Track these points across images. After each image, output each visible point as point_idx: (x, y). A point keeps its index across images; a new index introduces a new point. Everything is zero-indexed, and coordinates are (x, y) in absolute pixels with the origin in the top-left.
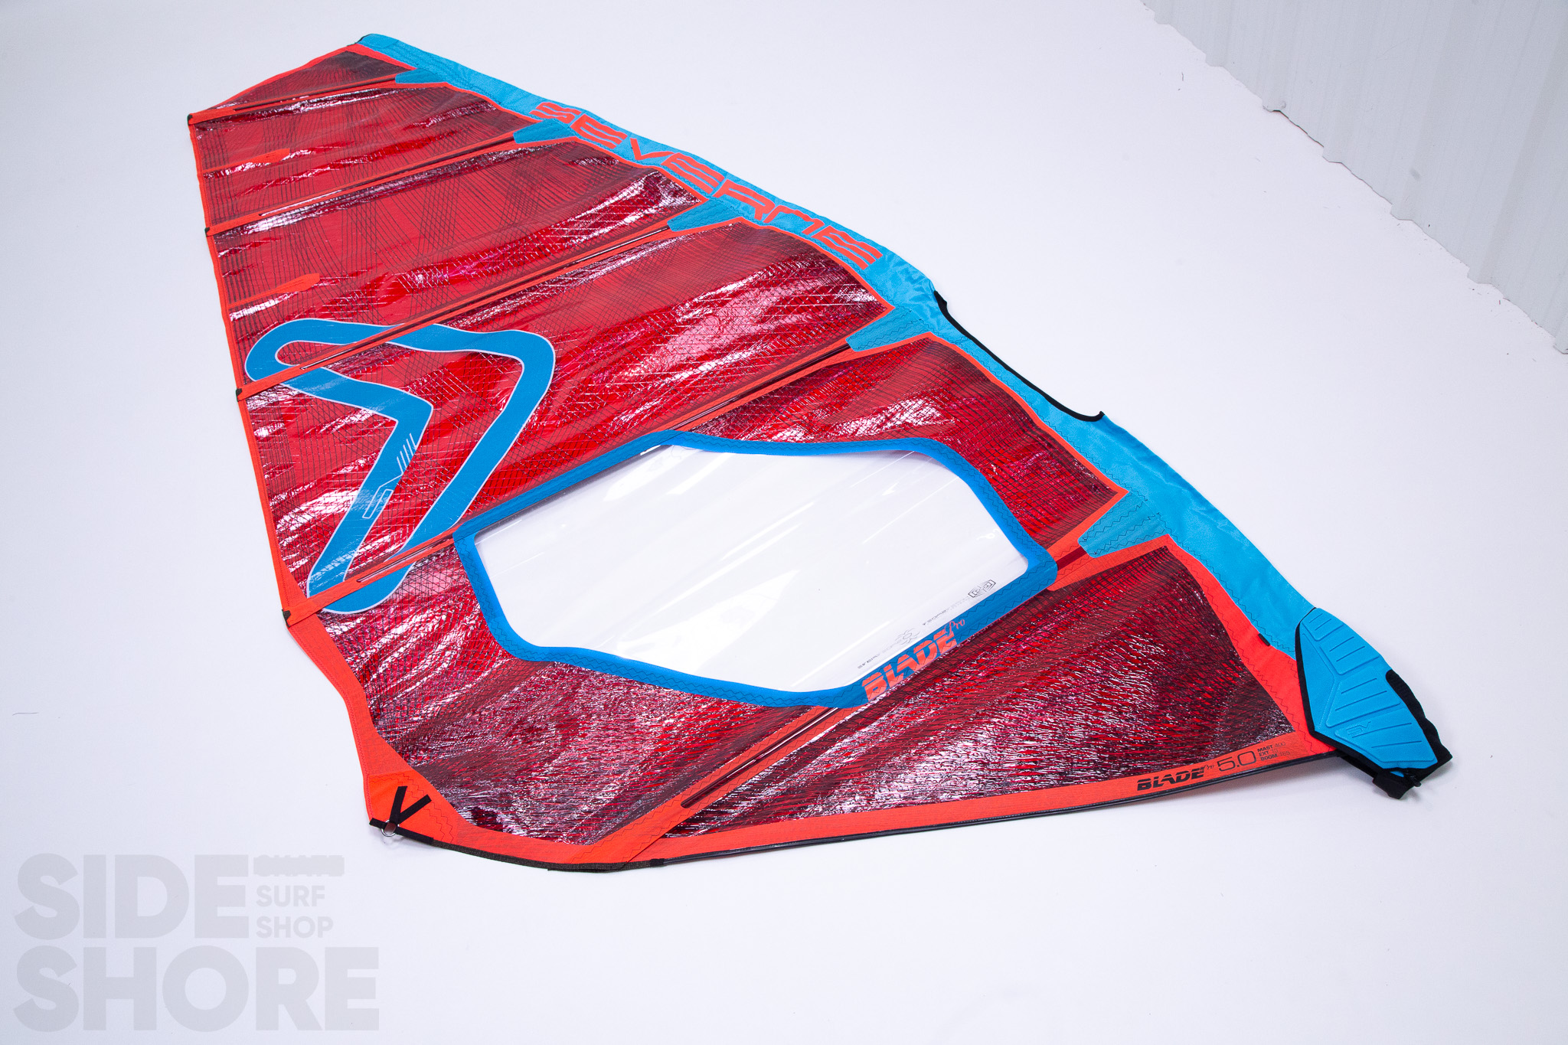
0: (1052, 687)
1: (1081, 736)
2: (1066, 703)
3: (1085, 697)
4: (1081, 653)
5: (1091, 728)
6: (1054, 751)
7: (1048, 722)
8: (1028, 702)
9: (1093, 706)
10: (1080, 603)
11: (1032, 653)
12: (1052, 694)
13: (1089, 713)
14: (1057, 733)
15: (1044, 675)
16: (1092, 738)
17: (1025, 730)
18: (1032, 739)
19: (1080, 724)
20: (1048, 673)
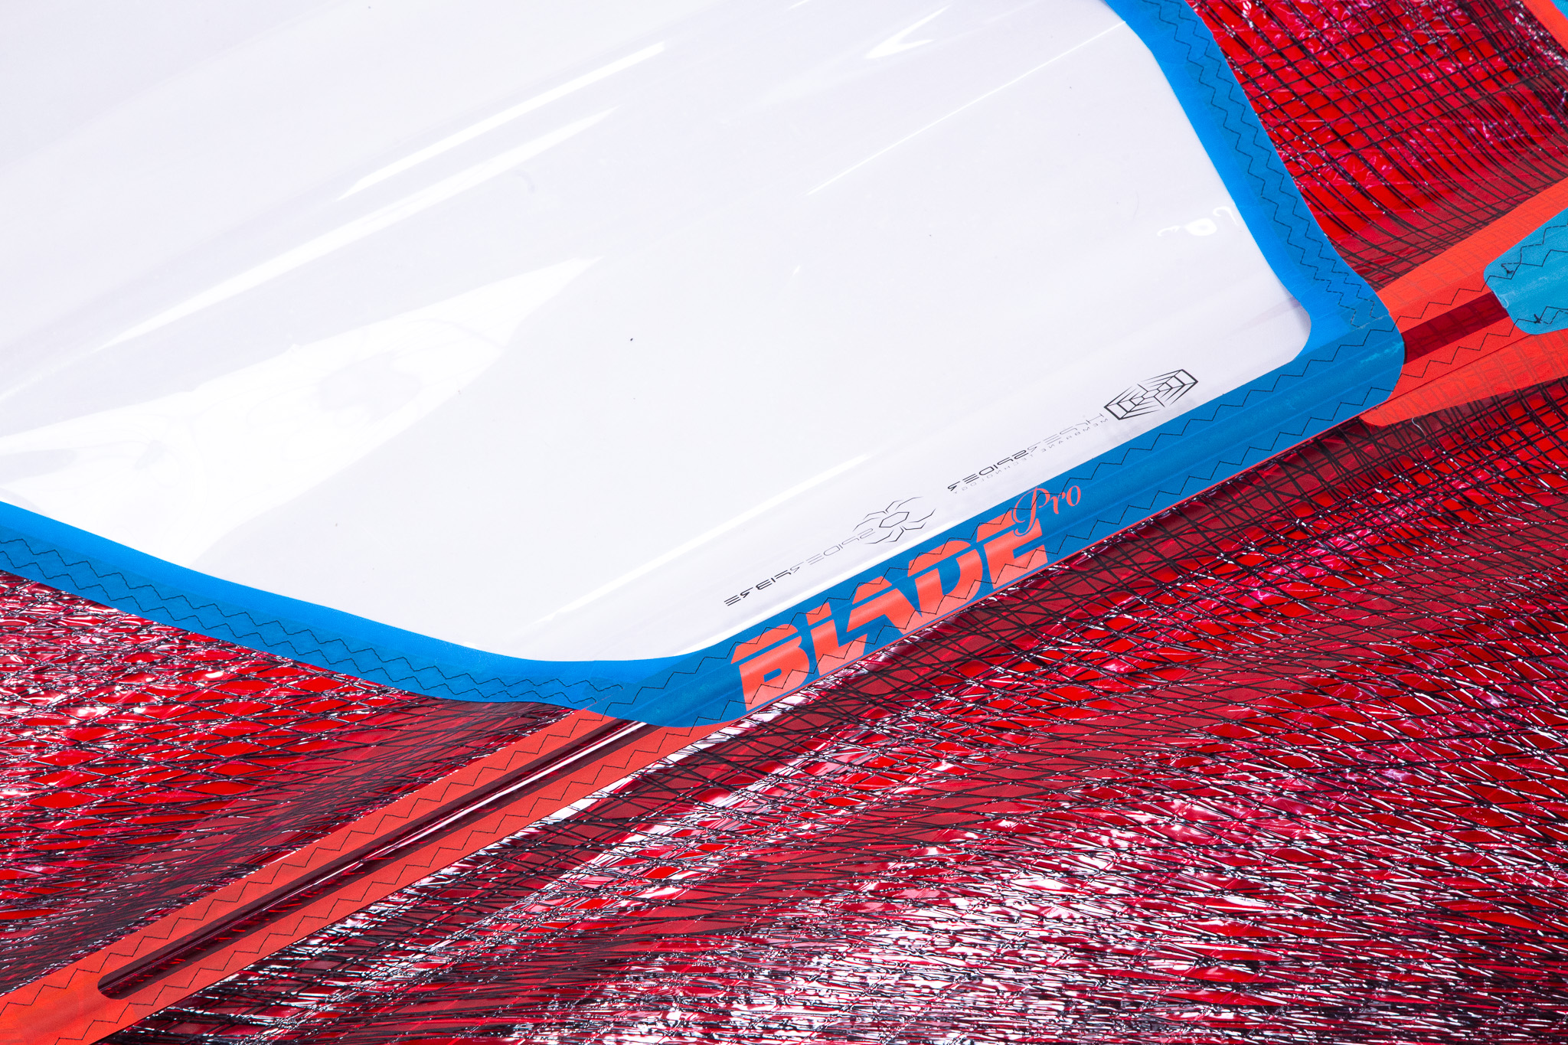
0: (1336, 733)
1: (1412, 898)
2: (1376, 790)
3: (1439, 778)
4: (1443, 635)
5: (1447, 878)
6: (1317, 936)
7: (1309, 841)
8: (1252, 771)
9: (1463, 809)
10: (1465, 474)
11: (1283, 617)
12: (1333, 756)
13: (1445, 829)
14: (1334, 882)
15: (1316, 690)
16: (1444, 911)
17: (1232, 860)
18: (1251, 891)
19: (1412, 863)
20: (1330, 685)
